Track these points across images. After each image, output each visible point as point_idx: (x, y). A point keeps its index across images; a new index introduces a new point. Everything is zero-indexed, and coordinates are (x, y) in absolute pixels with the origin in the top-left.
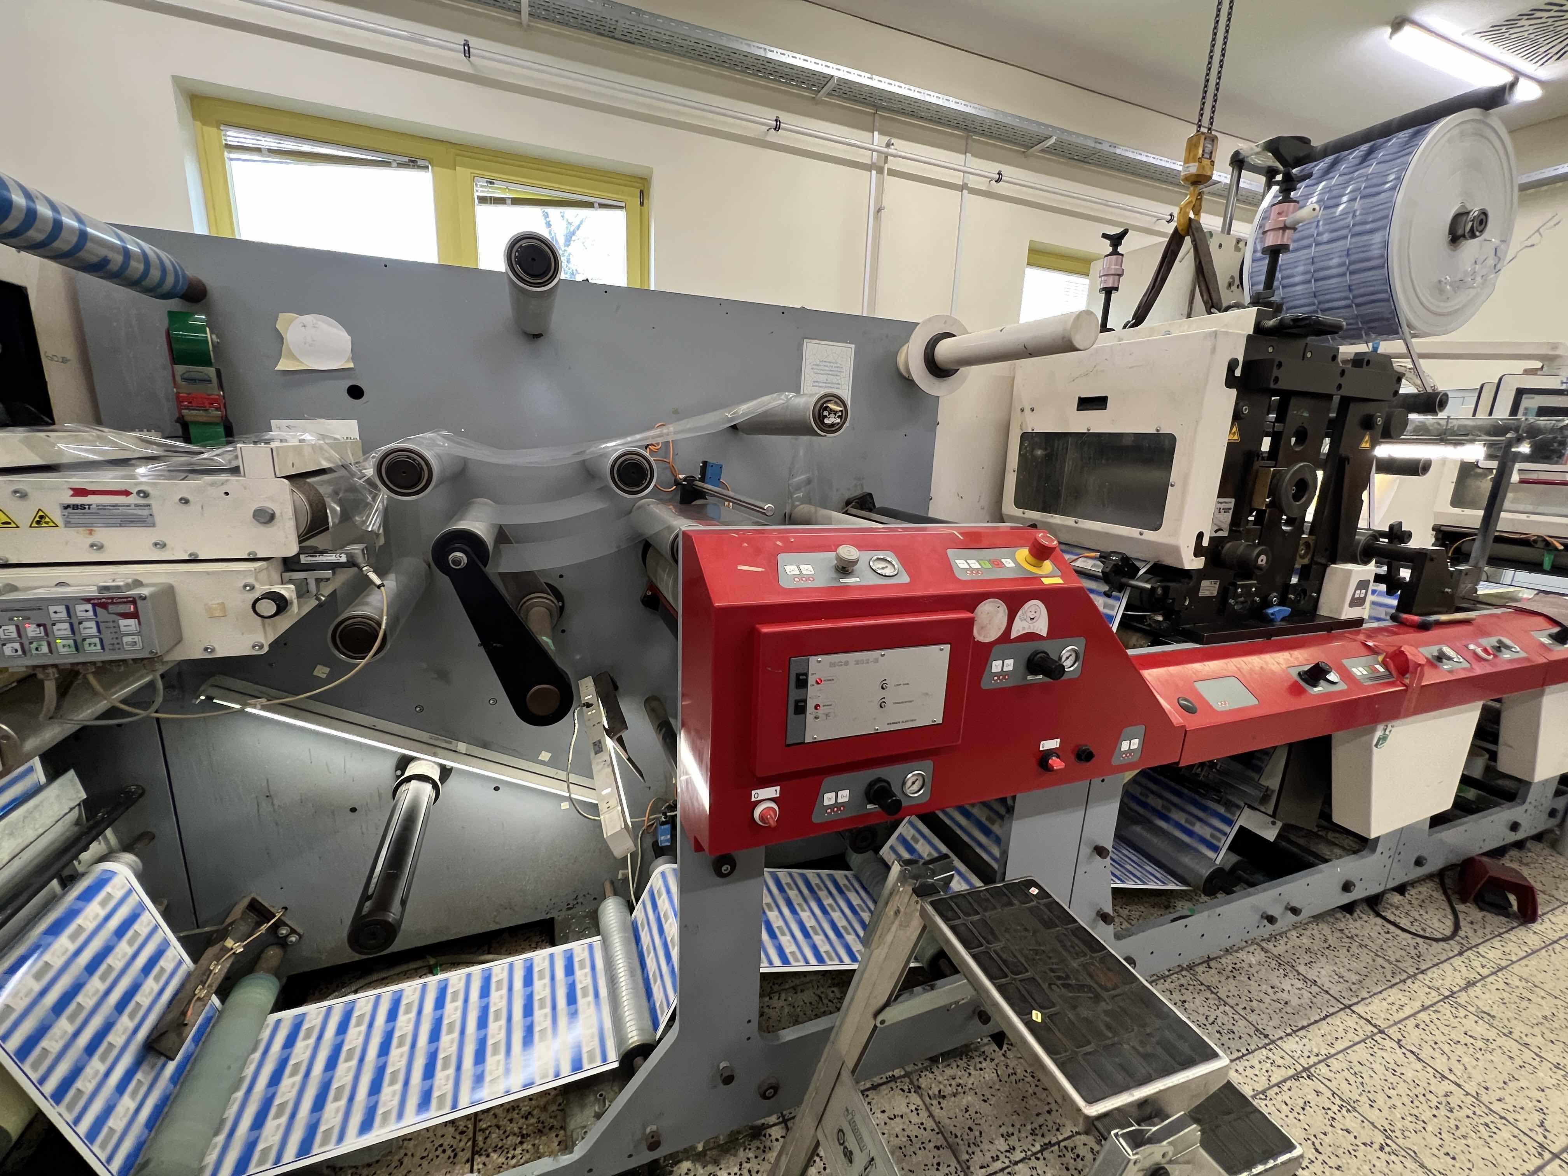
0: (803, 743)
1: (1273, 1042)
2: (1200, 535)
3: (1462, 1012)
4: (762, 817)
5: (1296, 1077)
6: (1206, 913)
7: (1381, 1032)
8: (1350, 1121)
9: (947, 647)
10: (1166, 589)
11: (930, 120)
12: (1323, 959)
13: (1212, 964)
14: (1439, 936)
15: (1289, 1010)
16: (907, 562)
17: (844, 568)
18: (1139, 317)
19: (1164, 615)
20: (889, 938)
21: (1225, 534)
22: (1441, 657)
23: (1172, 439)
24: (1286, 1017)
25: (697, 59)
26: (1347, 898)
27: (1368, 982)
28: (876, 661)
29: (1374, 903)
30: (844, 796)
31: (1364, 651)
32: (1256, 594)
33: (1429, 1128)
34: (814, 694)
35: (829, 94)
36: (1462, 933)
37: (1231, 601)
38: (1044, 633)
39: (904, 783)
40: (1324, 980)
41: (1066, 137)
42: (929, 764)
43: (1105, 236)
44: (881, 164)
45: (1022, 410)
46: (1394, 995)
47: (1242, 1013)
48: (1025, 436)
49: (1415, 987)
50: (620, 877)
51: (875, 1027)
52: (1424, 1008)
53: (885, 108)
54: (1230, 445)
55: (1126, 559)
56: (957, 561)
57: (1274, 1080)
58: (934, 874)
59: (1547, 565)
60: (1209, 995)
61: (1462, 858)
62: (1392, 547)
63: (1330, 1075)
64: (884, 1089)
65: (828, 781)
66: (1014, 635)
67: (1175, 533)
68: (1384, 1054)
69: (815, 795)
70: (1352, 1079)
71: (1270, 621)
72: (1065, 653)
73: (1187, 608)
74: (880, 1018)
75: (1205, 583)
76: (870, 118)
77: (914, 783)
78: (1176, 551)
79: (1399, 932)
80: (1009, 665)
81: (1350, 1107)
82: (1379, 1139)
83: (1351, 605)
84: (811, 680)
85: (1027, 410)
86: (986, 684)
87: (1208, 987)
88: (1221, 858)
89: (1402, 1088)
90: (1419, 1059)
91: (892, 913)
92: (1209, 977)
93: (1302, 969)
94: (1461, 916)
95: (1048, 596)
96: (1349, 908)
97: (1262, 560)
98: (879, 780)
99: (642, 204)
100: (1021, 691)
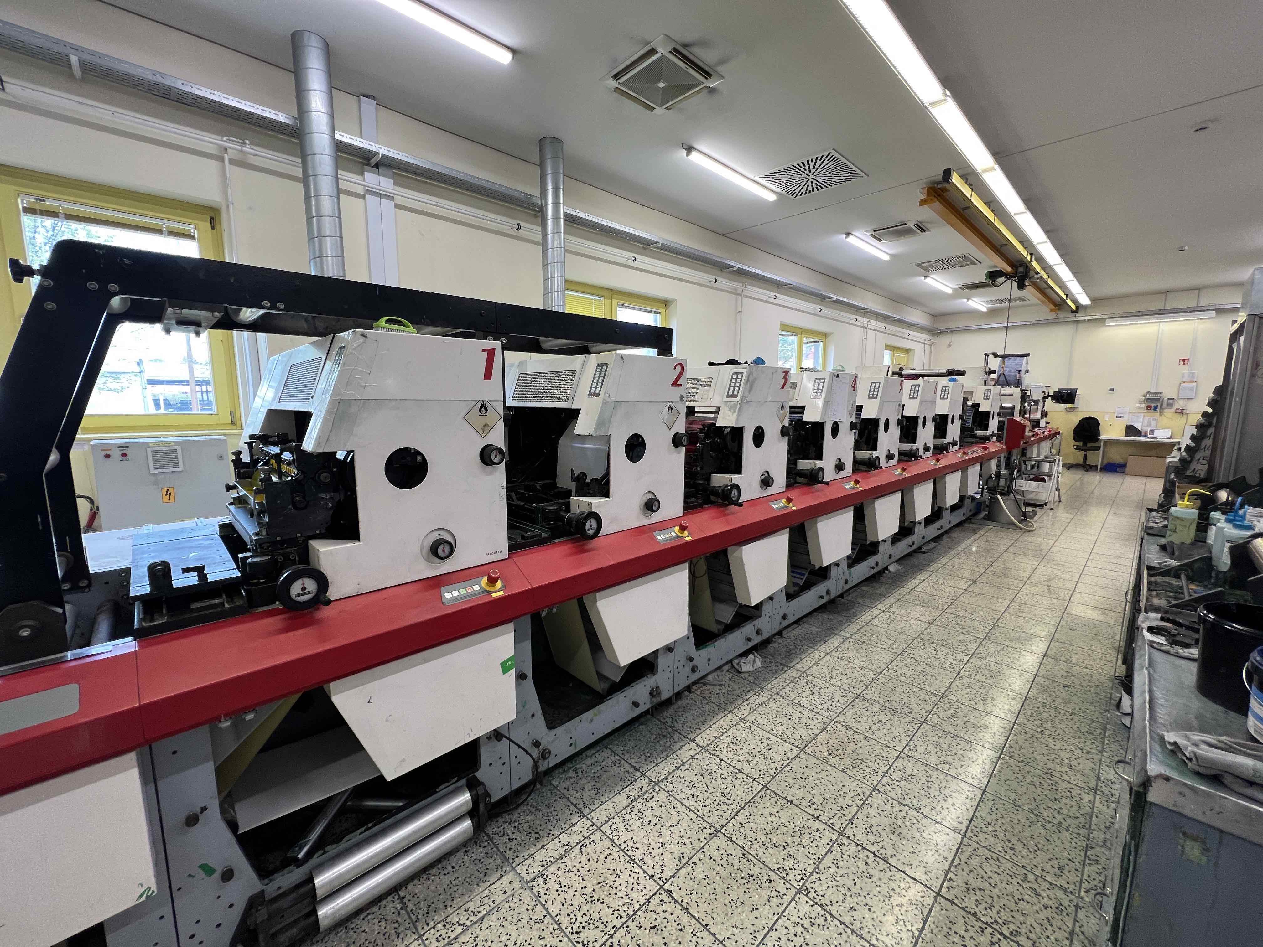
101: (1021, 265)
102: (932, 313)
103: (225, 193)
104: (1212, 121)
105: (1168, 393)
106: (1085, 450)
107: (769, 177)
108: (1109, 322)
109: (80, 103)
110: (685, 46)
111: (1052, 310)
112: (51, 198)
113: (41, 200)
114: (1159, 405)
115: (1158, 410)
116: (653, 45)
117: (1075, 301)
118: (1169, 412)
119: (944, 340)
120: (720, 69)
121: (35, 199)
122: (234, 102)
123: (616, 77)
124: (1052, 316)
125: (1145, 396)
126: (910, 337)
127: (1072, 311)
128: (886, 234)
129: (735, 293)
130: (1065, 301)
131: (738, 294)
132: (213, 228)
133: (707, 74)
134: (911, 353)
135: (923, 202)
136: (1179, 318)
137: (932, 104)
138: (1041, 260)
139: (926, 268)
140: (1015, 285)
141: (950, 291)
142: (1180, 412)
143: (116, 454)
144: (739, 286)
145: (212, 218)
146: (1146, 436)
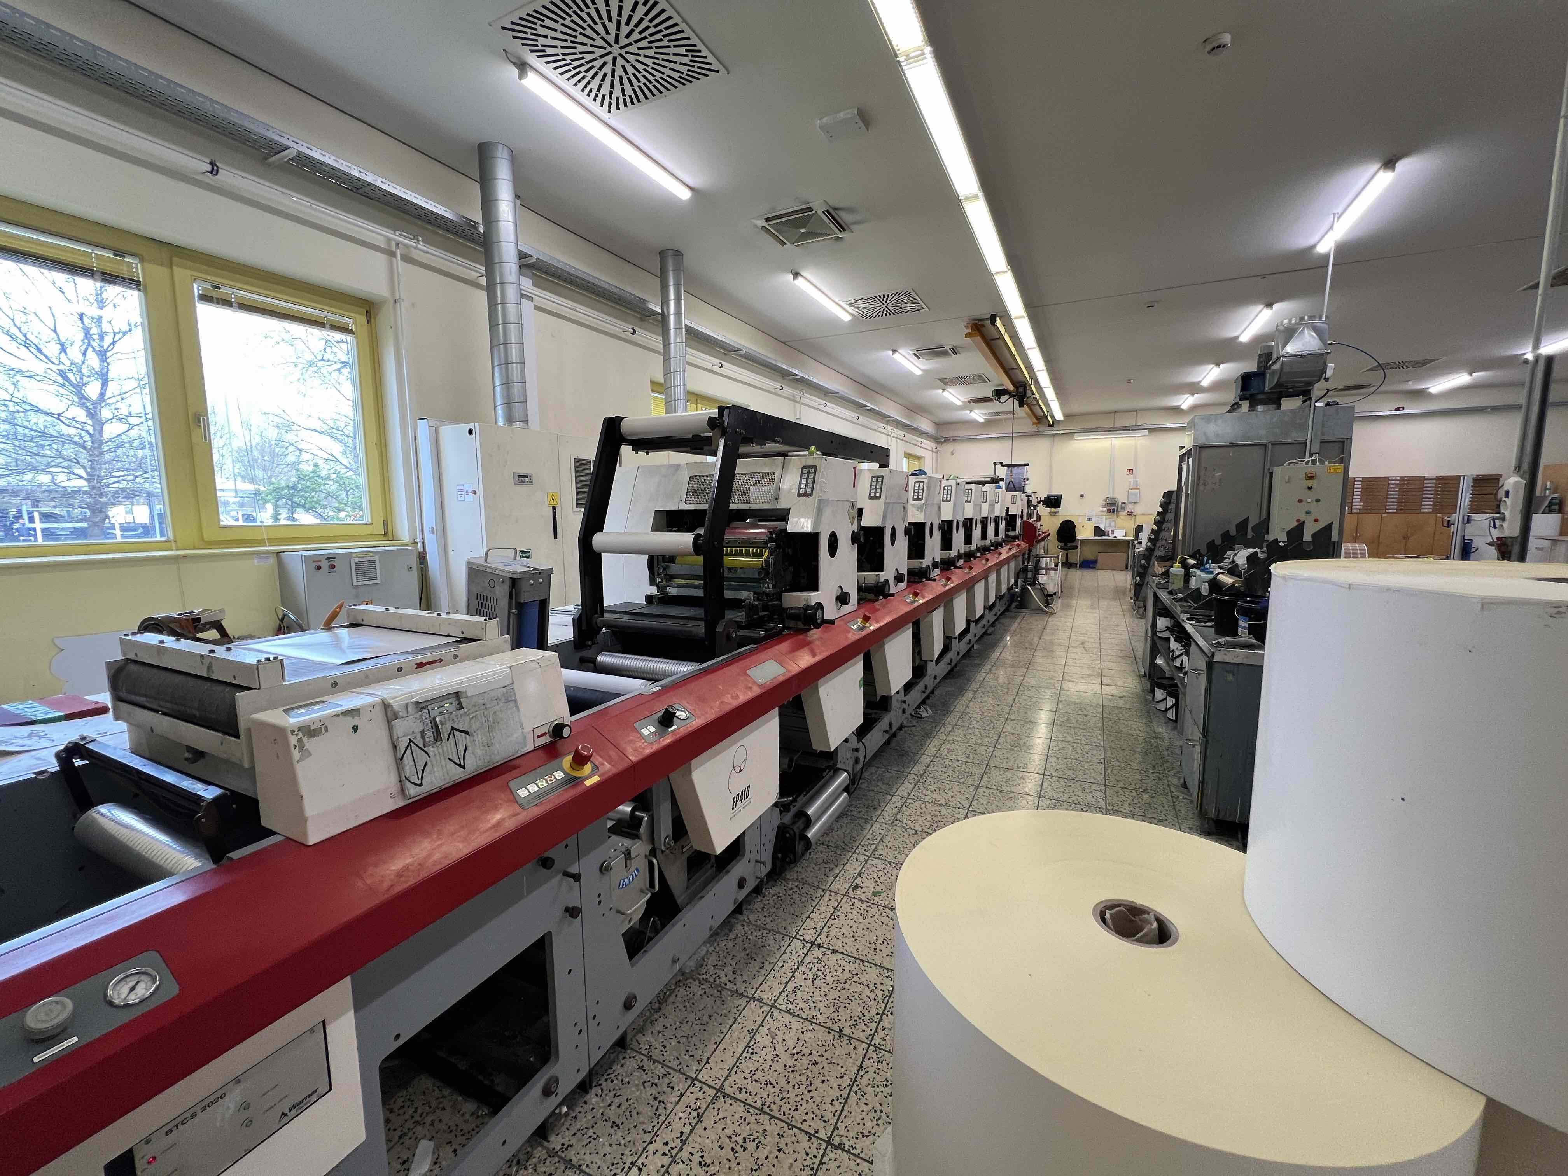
101: (1021, 386)
102: (937, 421)
103: (392, 289)
104: (1157, 302)
105: (1121, 498)
106: (1067, 550)
107: (850, 303)
108: (1077, 436)
109: (283, 193)
110: (835, 209)
111: (1034, 424)
112: (225, 285)
113: (217, 287)
114: (1116, 508)
115: (1115, 513)
116: (811, 205)
117: (1053, 417)
118: (1123, 514)
119: (949, 448)
120: (852, 227)
121: (212, 286)
122: (421, 201)
123: (767, 220)
124: (1034, 429)
125: (1106, 501)
126: (922, 445)
127: (1050, 426)
128: (925, 354)
129: (793, 400)
130: (1046, 417)
131: (797, 402)
132: (368, 322)
133: (842, 228)
134: (922, 461)
135: (968, 335)
136: (1124, 434)
137: (997, 273)
138: (1037, 382)
139: (946, 382)
140: (1017, 403)
141: (959, 403)
142: (1130, 514)
143: (325, 564)
144: (797, 394)
145: (367, 312)
146: (1108, 535)
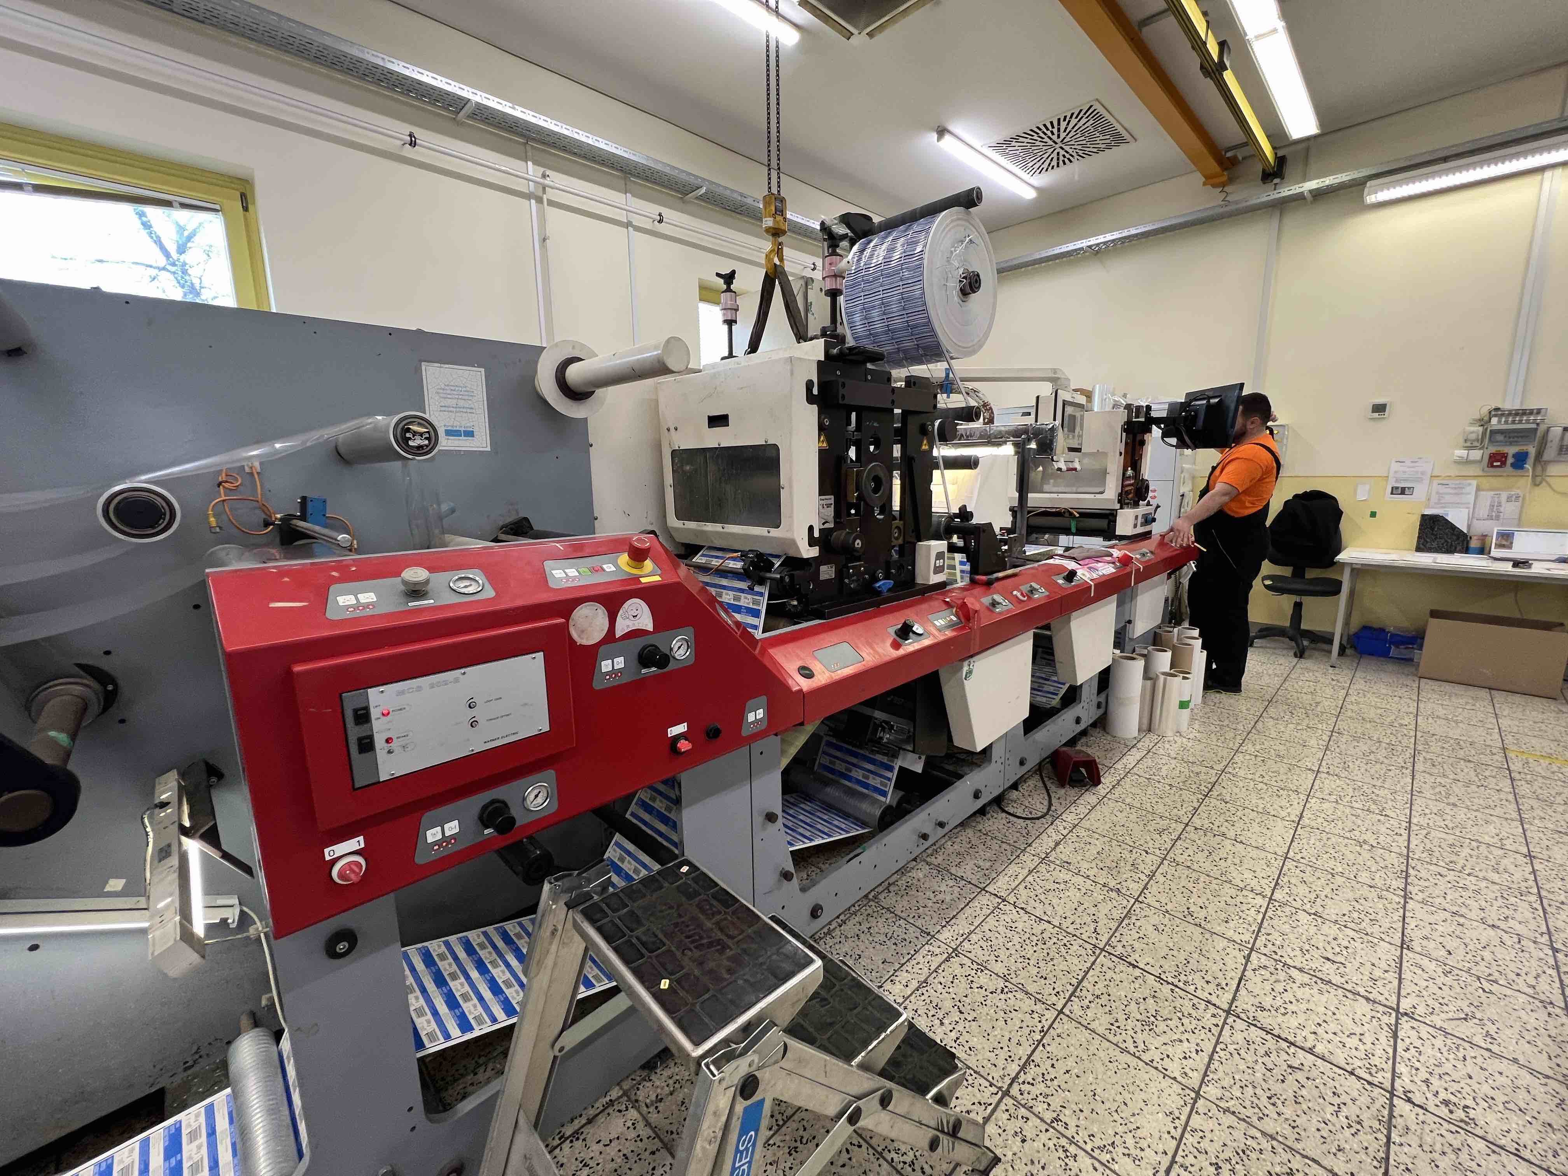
0: (379, 782)
1: (933, 936)
2: (811, 529)
3: (1053, 866)
4: (341, 875)
5: (947, 960)
6: (874, 847)
7: (1004, 900)
8: (983, 979)
9: (540, 656)
10: (792, 577)
11: (585, 157)
12: (968, 858)
13: (891, 888)
14: (1040, 814)
15: (944, 906)
16: (493, 577)
17: (416, 592)
18: (754, 347)
19: (797, 600)
20: (549, 961)
21: (831, 525)
22: (994, 604)
23: (775, 447)
24: (942, 912)
25: (296, 55)
26: (979, 804)
27: (997, 864)
28: (457, 680)
29: (998, 802)
30: (452, 828)
31: (944, 607)
32: (865, 573)
33: (1032, 962)
34: (379, 728)
35: (469, 117)
36: (1053, 808)
37: (847, 581)
38: (650, 627)
39: (524, 799)
40: (968, 875)
41: (713, 188)
42: (551, 773)
43: (718, 275)
44: (540, 193)
45: (668, 430)
46: (1013, 869)
47: (912, 921)
48: (674, 452)
49: (1024, 858)
50: (264, 1002)
51: (555, 1057)
52: (1030, 872)
53: (534, 139)
54: (821, 451)
55: (760, 556)
56: (554, 572)
57: (933, 968)
58: (589, 881)
59: (1074, 530)
60: (889, 915)
61: (1049, 753)
62: (962, 525)
63: (971, 947)
64: (601, 1119)
65: (427, 817)
66: (619, 633)
67: (790, 529)
68: (1005, 917)
69: (415, 834)
70: (984, 944)
71: (878, 593)
72: (675, 644)
73: (812, 591)
74: (558, 1046)
75: (823, 568)
76: (522, 148)
77: (536, 796)
78: (793, 543)
79: (1015, 819)
80: (620, 662)
81: (982, 967)
82: (1001, 983)
83: (935, 573)
84: (374, 713)
85: (672, 430)
86: (598, 684)
87: (888, 909)
88: (890, 798)
89: (1016, 939)
90: (1027, 912)
91: (548, 934)
92: (887, 900)
93: (953, 871)
94: (1053, 795)
95: (648, 594)
96: (982, 812)
97: (858, 543)
98: (493, 802)
99: (246, 209)
100: (639, 684)
108: (1374, 194)
114: (1532, 450)
115: (1528, 466)
118: (1563, 474)
125: (1483, 422)
127: (1265, 172)
146: (1482, 550)
